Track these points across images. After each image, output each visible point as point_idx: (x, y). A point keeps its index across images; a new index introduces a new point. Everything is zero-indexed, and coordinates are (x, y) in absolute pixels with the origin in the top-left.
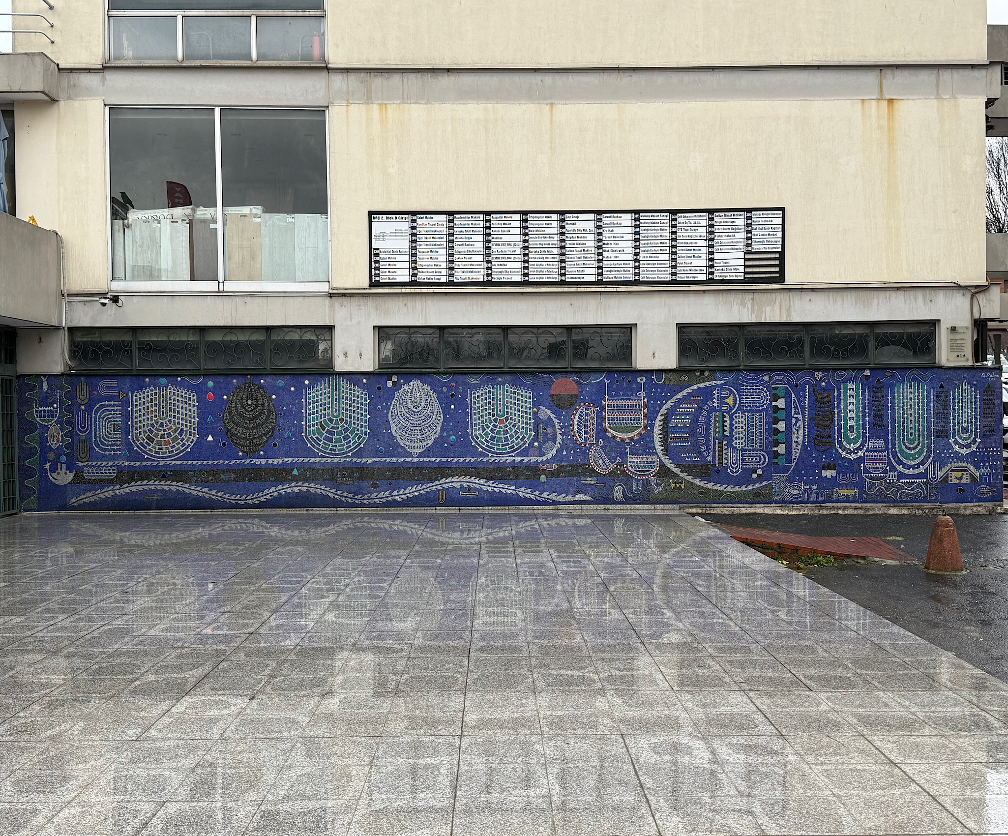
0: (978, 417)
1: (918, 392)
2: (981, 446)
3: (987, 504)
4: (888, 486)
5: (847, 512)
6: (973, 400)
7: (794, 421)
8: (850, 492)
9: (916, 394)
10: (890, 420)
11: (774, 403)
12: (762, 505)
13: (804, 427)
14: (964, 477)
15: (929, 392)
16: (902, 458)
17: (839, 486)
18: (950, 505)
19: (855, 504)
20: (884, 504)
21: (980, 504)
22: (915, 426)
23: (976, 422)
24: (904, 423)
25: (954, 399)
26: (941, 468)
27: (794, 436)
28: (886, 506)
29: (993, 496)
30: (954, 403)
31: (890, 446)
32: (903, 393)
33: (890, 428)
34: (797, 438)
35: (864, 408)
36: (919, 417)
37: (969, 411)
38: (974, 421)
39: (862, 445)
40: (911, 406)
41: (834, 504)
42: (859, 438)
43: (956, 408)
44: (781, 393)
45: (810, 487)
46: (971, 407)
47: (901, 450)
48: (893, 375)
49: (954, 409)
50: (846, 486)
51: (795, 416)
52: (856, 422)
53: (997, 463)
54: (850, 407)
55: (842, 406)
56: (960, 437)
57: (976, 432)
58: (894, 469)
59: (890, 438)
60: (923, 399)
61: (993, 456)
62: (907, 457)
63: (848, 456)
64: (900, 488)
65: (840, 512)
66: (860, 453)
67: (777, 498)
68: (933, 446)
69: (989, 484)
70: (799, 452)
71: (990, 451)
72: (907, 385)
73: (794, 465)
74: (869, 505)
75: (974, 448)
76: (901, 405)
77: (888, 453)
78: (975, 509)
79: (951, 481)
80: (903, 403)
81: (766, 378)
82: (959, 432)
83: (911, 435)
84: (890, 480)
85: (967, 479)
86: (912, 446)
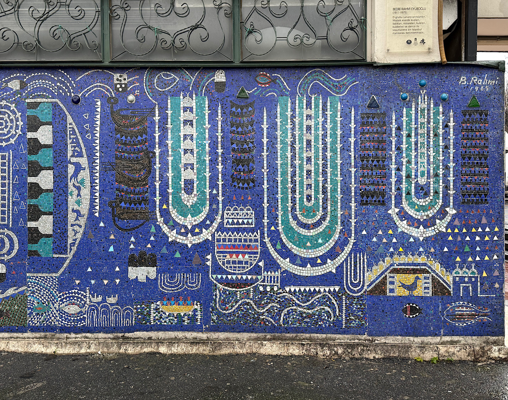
0: (451, 165)
1: (324, 115)
2: (457, 222)
3: (470, 340)
4: (261, 299)
5: (177, 349)
6: (441, 131)
7: (71, 169)
8: (185, 310)
9: (321, 119)
10: (265, 171)
11: (30, 135)
13: (92, 181)
14: (420, 283)
15: (345, 116)
16: (289, 245)
17: (163, 297)
18: (390, 340)
19: (195, 334)
20: (254, 335)
21: (456, 338)
22: (317, 181)
23: (445, 176)
24: (294, 175)
25: (399, 129)
26: (370, 265)
27: (72, 201)
28: (257, 339)
29: (482, 324)
30: (399, 136)
31: (266, 221)
32: (293, 117)
33: (265, 186)
34: (78, 203)
35: (213, 146)
36: (325, 166)
37: (432, 153)
38: (441, 172)
39: (211, 217)
40: (309, 142)
41: (153, 334)
42: (203, 205)
43: (404, 146)
44: (44, 114)
45: (104, 300)
46: (436, 146)
47: (288, 229)
48: (274, 81)
49: (398, 149)
50: (176, 298)
51: (74, 160)
52: (198, 173)
53: (491, 257)
54: (185, 145)
55: (169, 142)
56: (412, 205)
57: (446, 196)
58: (272, 265)
59: (266, 205)
60: (334, 129)
61: (483, 243)
62: (301, 242)
63: (180, 239)
64: (285, 303)
65: (163, 349)
66: (206, 235)
67: (36, 322)
68: (353, 221)
69: (474, 300)
70: (81, 230)
71: (476, 234)
72: (301, 102)
73: (70, 256)
74: (222, 335)
75: (441, 226)
76: (289, 140)
77: (262, 234)
78: (442, 349)
79: (392, 291)
80: (293, 136)
82: (408, 193)
83: (309, 200)
84: (265, 287)
85: (425, 288)
86: (310, 222)
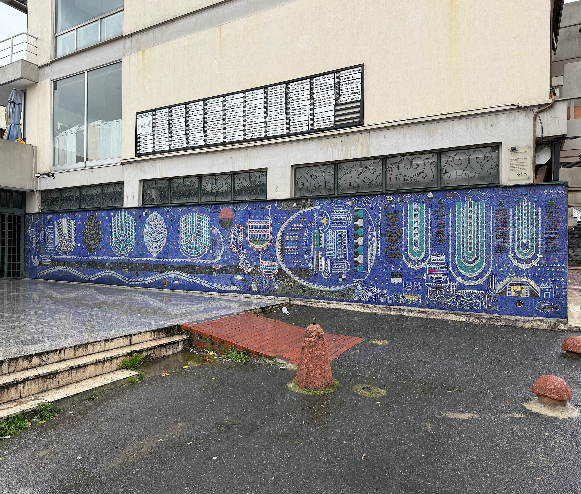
0: (540, 233)
1: (478, 210)
2: (542, 261)
3: (549, 319)
4: (448, 295)
5: (411, 314)
6: (534, 217)
7: (370, 236)
8: (414, 298)
9: (476, 212)
10: (450, 236)
11: (355, 223)
12: (346, 303)
13: (378, 241)
14: (523, 291)
15: (488, 210)
16: (461, 271)
17: (405, 291)
18: (509, 317)
19: (419, 309)
20: (444, 311)
21: (541, 318)
22: (474, 241)
23: (537, 238)
24: (463, 238)
25: (514, 216)
26: (499, 281)
27: (370, 249)
28: (446, 313)
29: (556, 312)
30: (514, 220)
31: (450, 259)
32: (463, 211)
33: (450, 243)
34: (372, 250)
35: (427, 225)
36: (478, 234)
37: (530, 227)
38: (534, 237)
39: (425, 257)
40: (470, 223)
41: (401, 307)
42: (422, 252)
43: (516, 224)
44: (360, 214)
45: (382, 291)
46: (532, 224)
47: (461, 263)
48: (454, 195)
49: (513, 225)
50: (410, 292)
51: (371, 233)
52: (420, 238)
53: (560, 279)
54: (415, 225)
55: (408, 224)
56: (520, 253)
57: (537, 248)
58: (453, 280)
59: (450, 252)
60: (482, 217)
61: (556, 272)
62: (467, 269)
63: (412, 267)
64: (459, 297)
65: (405, 314)
66: (423, 265)
67: (356, 299)
68: (491, 260)
69: (551, 300)
70: (373, 262)
71: (552, 267)
72: (467, 204)
73: (369, 272)
74: (430, 310)
75: (535, 263)
76: (461, 222)
77: (449, 265)
78: (534, 323)
79: (510, 294)
80: (463, 220)
81: (350, 203)
82: (518, 247)
83: (470, 250)
84: (449, 289)
85: (526, 293)
86: (471, 260)
